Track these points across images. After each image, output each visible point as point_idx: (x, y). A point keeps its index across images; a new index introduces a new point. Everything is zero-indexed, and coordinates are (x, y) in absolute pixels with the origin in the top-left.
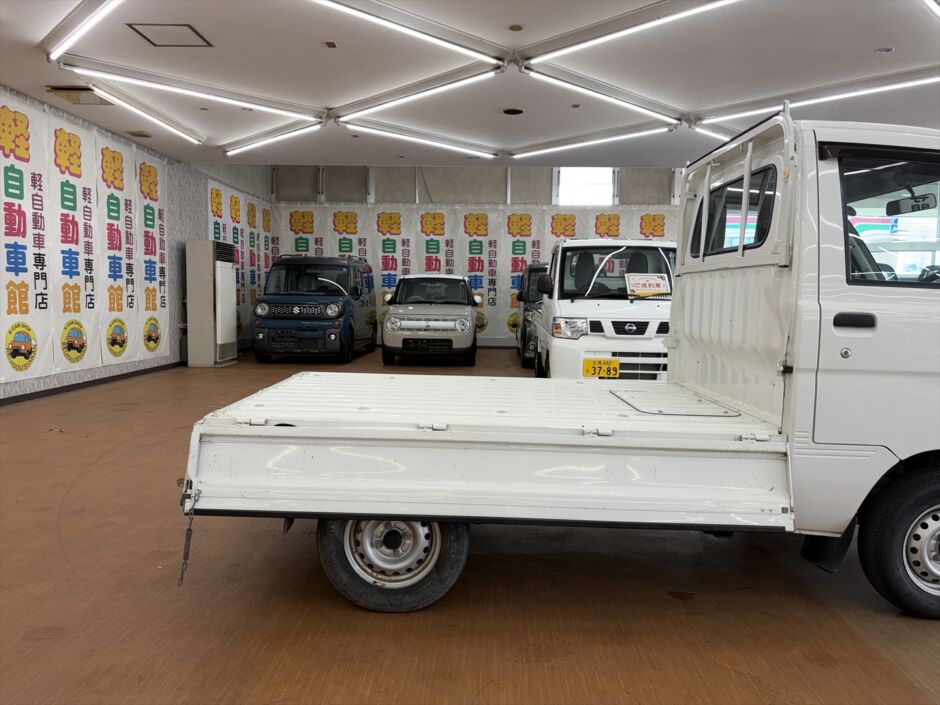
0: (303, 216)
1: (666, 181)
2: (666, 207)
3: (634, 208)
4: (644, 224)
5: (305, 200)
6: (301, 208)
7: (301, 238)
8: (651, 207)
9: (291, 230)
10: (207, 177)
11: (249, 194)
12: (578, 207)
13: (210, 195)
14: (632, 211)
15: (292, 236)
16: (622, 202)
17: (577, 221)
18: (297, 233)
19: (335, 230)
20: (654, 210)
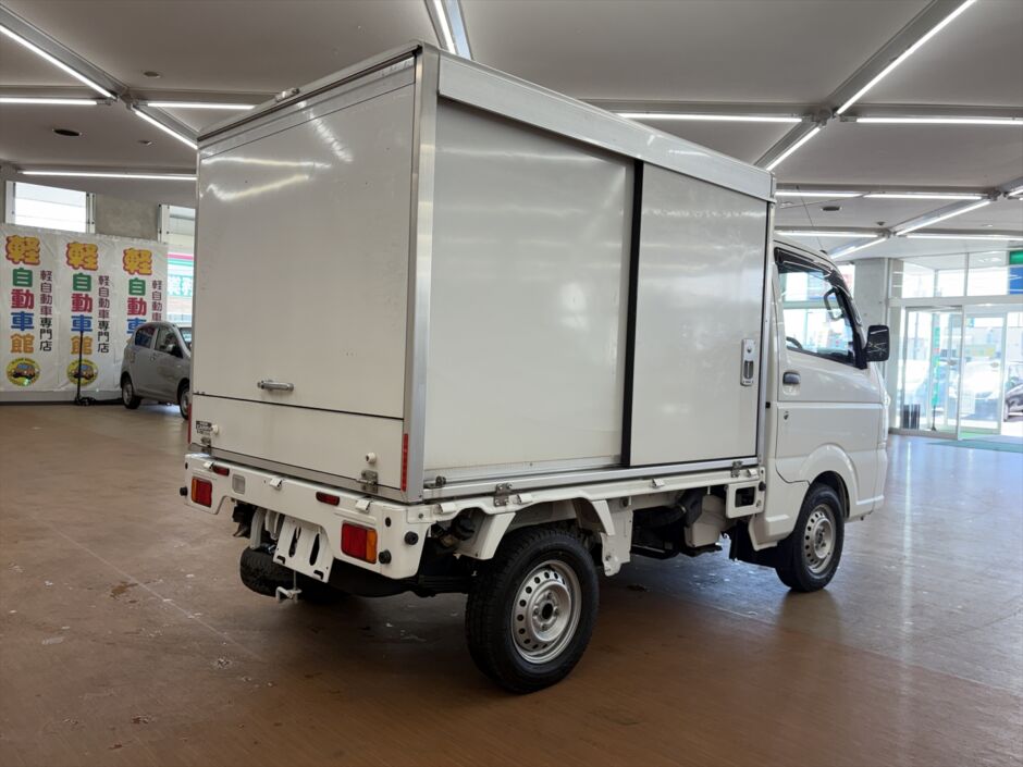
1: (152, 215)
2: (153, 243)
3: (115, 240)
4: (127, 260)
8: (135, 241)
12: (43, 229)
14: (113, 244)
16: (99, 231)
17: (41, 246)
20: (138, 244)
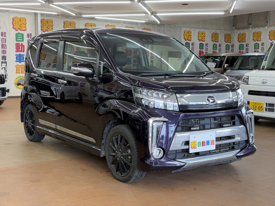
0: (242, 35)
5: (244, 28)
6: (242, 31)
7: (241, 44)
9: (238, 41)
10: (181, 28)
11: (213, 29)
13: (183, 33)
15: (238, 44)
18: (240, 42)
19: (253, 40)
